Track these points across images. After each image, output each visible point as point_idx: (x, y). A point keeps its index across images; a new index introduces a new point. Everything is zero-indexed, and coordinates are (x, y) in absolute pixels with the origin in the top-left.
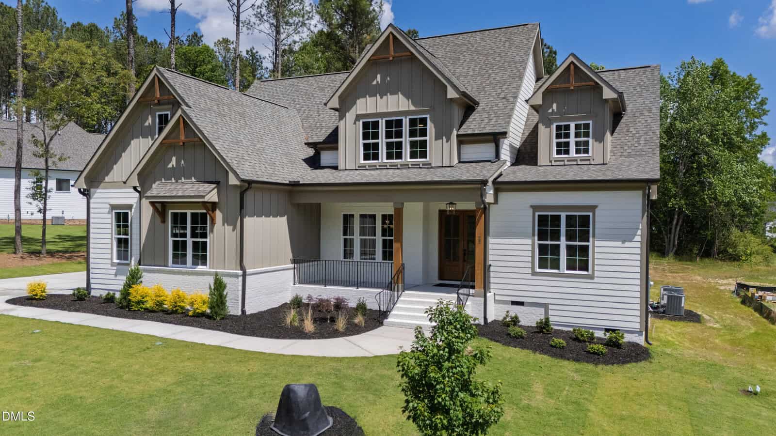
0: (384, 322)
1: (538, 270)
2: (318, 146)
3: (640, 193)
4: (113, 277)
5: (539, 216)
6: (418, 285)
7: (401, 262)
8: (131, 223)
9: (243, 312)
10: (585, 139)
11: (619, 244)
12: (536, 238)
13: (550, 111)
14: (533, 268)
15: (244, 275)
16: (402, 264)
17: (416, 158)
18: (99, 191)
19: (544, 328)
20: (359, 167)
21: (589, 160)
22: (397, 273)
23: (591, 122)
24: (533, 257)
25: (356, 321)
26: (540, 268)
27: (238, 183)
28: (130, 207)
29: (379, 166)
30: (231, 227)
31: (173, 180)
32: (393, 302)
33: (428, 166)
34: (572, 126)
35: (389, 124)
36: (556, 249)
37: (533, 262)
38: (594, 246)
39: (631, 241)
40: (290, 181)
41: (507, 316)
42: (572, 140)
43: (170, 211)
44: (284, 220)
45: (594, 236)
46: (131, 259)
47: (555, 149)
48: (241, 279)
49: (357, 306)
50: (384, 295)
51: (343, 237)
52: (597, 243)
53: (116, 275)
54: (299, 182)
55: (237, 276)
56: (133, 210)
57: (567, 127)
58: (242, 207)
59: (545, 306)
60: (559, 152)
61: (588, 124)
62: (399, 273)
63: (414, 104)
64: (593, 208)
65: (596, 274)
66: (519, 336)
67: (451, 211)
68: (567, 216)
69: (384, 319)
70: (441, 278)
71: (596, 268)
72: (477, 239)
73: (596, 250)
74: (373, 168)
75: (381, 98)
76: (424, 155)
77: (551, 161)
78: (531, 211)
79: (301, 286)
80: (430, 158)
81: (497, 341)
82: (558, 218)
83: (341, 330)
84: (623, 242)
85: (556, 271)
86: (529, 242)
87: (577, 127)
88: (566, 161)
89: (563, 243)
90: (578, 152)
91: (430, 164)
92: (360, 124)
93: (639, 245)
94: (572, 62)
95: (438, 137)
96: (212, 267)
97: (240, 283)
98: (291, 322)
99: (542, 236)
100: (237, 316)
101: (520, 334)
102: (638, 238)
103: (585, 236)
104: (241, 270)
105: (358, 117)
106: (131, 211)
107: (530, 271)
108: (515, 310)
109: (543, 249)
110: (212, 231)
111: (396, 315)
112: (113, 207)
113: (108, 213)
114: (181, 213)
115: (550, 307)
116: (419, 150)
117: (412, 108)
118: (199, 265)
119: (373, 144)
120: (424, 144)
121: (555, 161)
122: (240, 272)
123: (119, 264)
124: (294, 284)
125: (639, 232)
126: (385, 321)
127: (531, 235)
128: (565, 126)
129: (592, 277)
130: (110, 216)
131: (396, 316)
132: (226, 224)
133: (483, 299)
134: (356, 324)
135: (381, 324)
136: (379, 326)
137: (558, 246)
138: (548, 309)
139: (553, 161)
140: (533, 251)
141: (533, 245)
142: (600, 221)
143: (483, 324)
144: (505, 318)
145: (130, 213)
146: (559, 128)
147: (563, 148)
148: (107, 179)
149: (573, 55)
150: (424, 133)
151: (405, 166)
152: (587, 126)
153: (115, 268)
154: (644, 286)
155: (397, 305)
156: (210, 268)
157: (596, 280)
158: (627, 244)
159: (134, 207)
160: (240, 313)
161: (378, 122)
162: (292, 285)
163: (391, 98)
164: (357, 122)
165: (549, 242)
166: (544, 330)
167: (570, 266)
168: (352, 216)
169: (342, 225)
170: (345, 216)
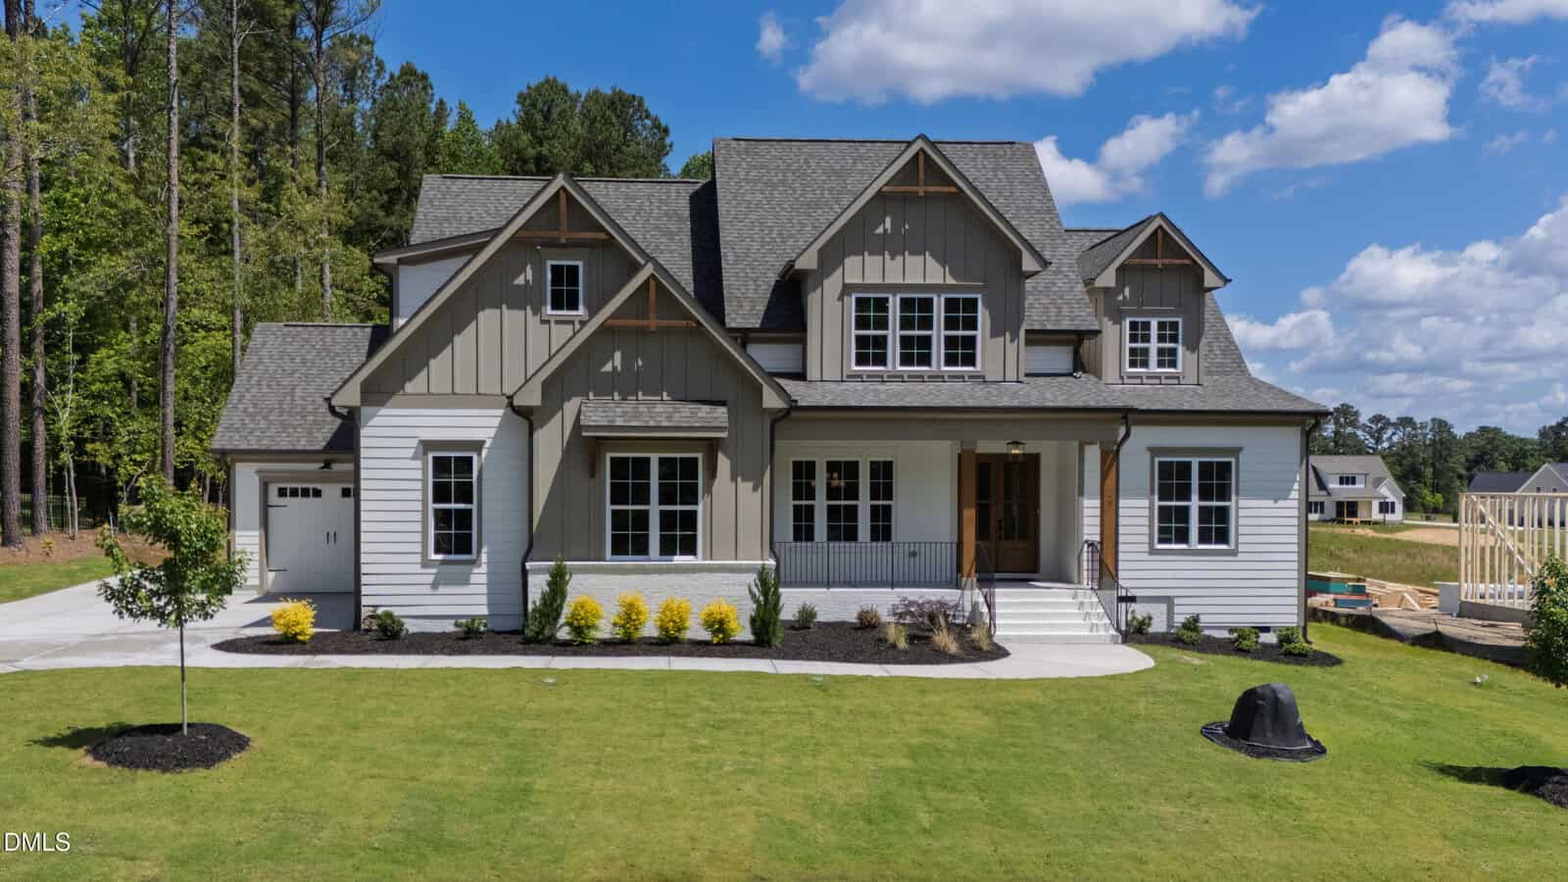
1: (1158, 546)
3: (1299, 429)
4: (427, 589)
5: (1160, 463)
8: (480, 477)
10: (1172, 345)
11: (1270, 503)
12: (1156, 497)
13: (1121, 298)
14: (1151, 543)
17: (956, 364)
18: (383, 411)
20: (848, 376)
21: (1177, 378)
23: (1180, 320)
24: (1151, 526)
26: (1160, 542)
27: (782, 405)
28: (478, 446)
29: (888, 377)
30: (750, 485)
31: (617, 396)
33: (980, 378)
34: (1154, 324)
35: (907, 304)
37: (1151, 536)
38: (1238, 508)
39: (1286, 498)
42: (1154, 346)
43: (609, 455)
45: (1237, 494)
46: (479, 552)
47: (1127, 358)
51: (792, 503)
52: (1242, 503)
53: (435, 585)
56: (484, 453)
57: (1146, 326)
58: (772, 447)
59: (1168, 601)
60: (1133, 364)
61: (1177, 323)
63: (953, 274)
64: (1236, 451)
65: (1241, 548)
67: (1016, 455)
68: (1201, 463)
71: (1241, 539)
73: (1241, 513)
74: (880, 379)
75: (892, 258)
76: (970, 360)
77: (1122, 378)
78: (1148, 455)
80: (982, 366)
82: (1188, 465)
84: (1276, 501)
85: (1183, 546)
86: (1146, 503)
87: (1162, 326)
88: (1144, 377)
90: (1161, 364)
91: (983, 377)
92: (851, 301)
93: (1295, 504)
94: (1160, 227)
95: (995, 333)
96: (708, 555)
99: (1165, 493)
102: (1294, 494)
103: (1224, 493)
104: (773, 559)
105: (847, 289)
106: (479, 454)
107: (1148, 548)
109: (1165, 514)
110: (708, 490)
112: (427, 446)
113: (414, 458)
114: (635, 459)
115: (1176, 601)
116: (962, 351)
117: (950, 281)
118: (675, 554)
119: (877, 337)
120: (970, 342)
121: (1129, 377)
123: (443, 562)
125: (1296, 486)
127: (1148, 492)
128: (1143, 323)
129: (1234, 553)
130: (418, 464)
132: (739, 479)
137: (1186, 509)
138: (1173, 604)
139: (1125, 378)
140: (1151, 517)
141: (1151, 508)
142: (1246, 469)
145: (475, 458)
146: (1134, 326)
147: (1139, 358)
148: (409, 387)
149: (1162, 215)
150: (972, 324)
151: (938, 377)
152: (1174, 326)
153: (434, 571)
154: (1303, 564)
156: (704, 559)
157: (1240, 557)
158: (1281, 503)
159: (487, 445)
161: (886, 300)
163: (914, 262)
164: (846, 298)
165: (1174, 503)
167: (1204, 537)
168: (811, 465)
169: (791, 481)
170: (797, 465)
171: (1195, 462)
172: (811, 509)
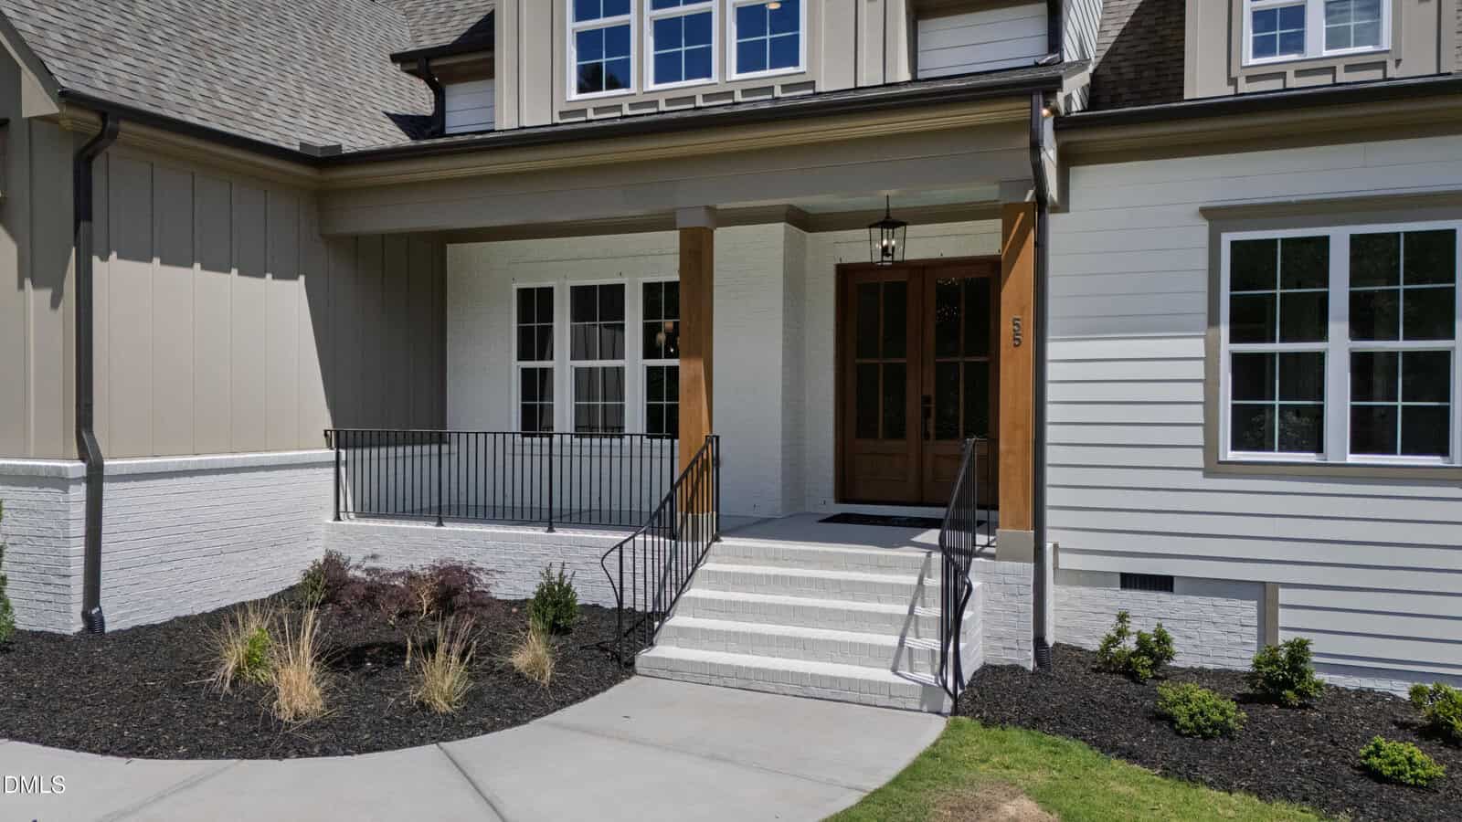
0: (638, 662)
1: (1233, 456)
2: (435, 63)
5: (1237, 245)
6: (769, 519)
7: (706, 432)
9: (93, 622)
12: (1225, 330)
14: (1210, 447)
15: (95, 479)
16: (709, 439)
17: (762, 66)
19: (1290, 685)
20: (562, 114)
21: (1383, 65)
22: (690, 468)
24: (1210, 404)
25: (521, 660)
26: (1236, 446)
27: (50, 108)
29: (632, 106)
30: (46, 294)
32: (675, 581)
33: (804, 90)
36: (1308, 373)
37: (1210, 427)
40: (302, 145)
41: (1121, 633)
44: (295, 291)
47: (1248, 36)
48: (79, 493)
49: (540, 595)
50: (640, 556)
51: (516, 366)
54: (340, 147)
55: (60, 481)
58: (83, 211)
59: (1264, 594)
60: (1263, 48)
62: (700, 474)
66: (1215, 726)
68: (1355, 240)
69: (637, 649)
70: (842, 497)
72: (1006, 328)
76: (787, 52)
77: (1232, 81)
78: (1203, 228)
79: (363, 523)
80: (810, 63)
81: (1130, 756)
82: (1317, 248)
83: (441, 706)
85: (1308, 457)
86: (1197, 347)
88: (1290, 74)
89: (1338, 347)
90: (1336, 39)
91: (812, 84)
97: (79, 511)
98: (239, 669)
99: (1248, 321)
100: (63, 638)
101: (1217, 717)
104: (82, 459)
107: (1197, 458)
108: (1147, 611)
109: (1249, 374)
111: (682, 632)
115: (1284, 596)
116: (772, 38)
119: (610, 31)
120: (787, 15)
121: (1250, 79)
122: (76, 467)
124: (338, 518)
126: (644, 657)
127: (1204, 318)
129: (1461, 476)
131: (687, 636)
132: (28, 283)
133: (1031, 566)
134: (519, 675)
135: (626, 668)
136: (615, 680)
137: (1316, 361)
138: (1276, 605)
139: (1242, 81)
140: (1210, 383)
141: (1211, 361)
143: (1030, 666)
144: (1111, 641)
147: (1279, 32)
151: (723, 98)
155: (693, 592)
160: (76, 625)
162: (330, 521)
165: (1278, 347)
166: (1289, 693)
167: (1368, 434)
168: (547, 294)
169: (515, 325)
170: (525, 295)
171: (1340, 239)
172: (546, 374)
